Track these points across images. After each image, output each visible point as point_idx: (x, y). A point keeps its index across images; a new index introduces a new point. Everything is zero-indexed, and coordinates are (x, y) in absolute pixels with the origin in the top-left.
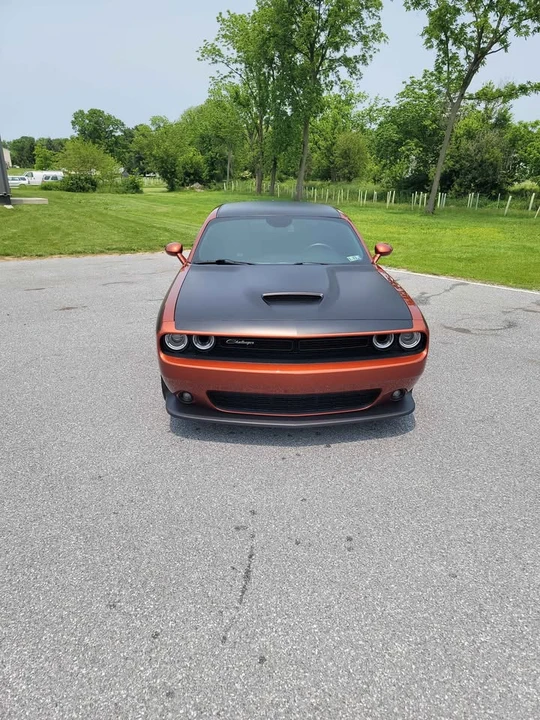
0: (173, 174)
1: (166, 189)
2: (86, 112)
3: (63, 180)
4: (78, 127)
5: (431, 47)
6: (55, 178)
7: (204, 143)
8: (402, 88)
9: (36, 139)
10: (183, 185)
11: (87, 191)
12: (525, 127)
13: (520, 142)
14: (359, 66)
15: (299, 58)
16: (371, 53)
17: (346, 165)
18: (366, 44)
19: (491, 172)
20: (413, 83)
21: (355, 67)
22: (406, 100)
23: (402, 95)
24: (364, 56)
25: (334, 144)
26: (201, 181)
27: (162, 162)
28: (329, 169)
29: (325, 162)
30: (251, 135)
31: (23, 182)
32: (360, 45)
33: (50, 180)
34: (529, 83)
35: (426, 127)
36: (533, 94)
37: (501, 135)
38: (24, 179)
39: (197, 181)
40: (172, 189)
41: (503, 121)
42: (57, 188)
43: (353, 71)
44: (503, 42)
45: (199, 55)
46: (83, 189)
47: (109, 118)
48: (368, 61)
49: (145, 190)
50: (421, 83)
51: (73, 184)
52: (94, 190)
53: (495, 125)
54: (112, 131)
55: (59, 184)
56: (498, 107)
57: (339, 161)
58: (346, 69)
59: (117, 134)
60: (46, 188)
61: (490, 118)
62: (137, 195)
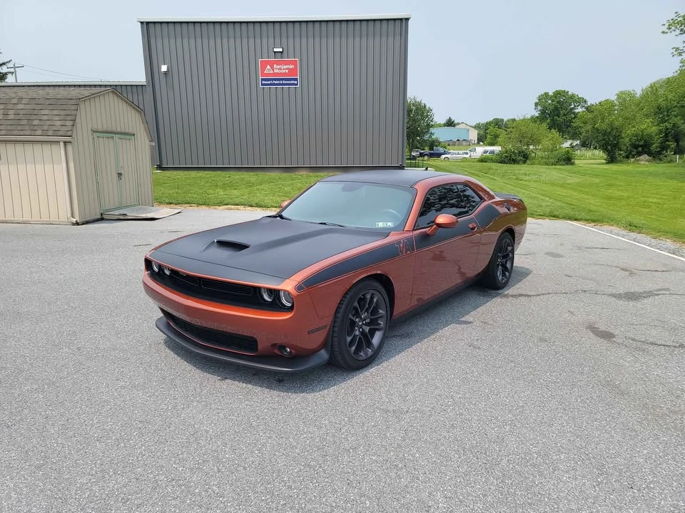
0: (616, 146)
1: (604, 161)
2: (551, 94)
3: (500, 154)
4: (539, 108)
6: (492, 152)
7: (661, 113)
9: (505, 120)
10: (627, 157)
11: (518, 163)
26: (650, 154)
27: (604, 135)
31: (465, 156)
33: (488, 154)
38: (467, 154)
39: (646, 153)
40: (612, 160)
42: (492, 161)
45: (665, 29)
46: (514, 161)
47: (572, 97)
49: (576, 162)
51: (507, 157)
52: (525, 162)
54: (572, 109)
55: (494, 157)
59: (576, 111)
60: (482, 160)
62: (569, 167)
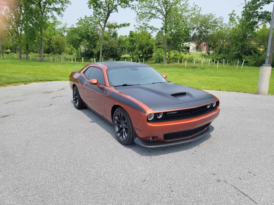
5: (91, 8)
8: (78, 21)
12: (123, 37)
13: (122, 42)
14: (61, 11)
15: (33, 6)
16: (65, 7)
17: (58, 48)
18: (62, 4)
19: (115, 51)
20: (81, 20)
21: (60, 12)
22: (80, 26)
23: (78, 23)
24: (62, 8)
25: (51, 40)
28: (49, 49)
29: (47, 47)
30: (12, 34)
32: (60, 4)
34: (125, 23)
35: (89, 35)
36: (127, 27)
37: (115, 39)
41: (115, 35)
43: (59, 13)
44: (116, 9)
48: (64, 10)
50: (84, 20)
53: (113, 36)
56: (113, 30)
57: (54, 46)
58: (56, 12)
61: (111, 33)
